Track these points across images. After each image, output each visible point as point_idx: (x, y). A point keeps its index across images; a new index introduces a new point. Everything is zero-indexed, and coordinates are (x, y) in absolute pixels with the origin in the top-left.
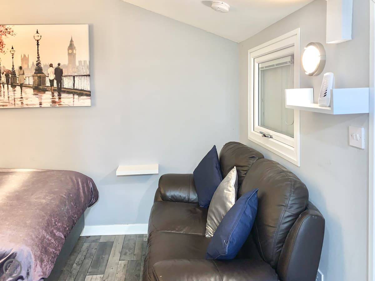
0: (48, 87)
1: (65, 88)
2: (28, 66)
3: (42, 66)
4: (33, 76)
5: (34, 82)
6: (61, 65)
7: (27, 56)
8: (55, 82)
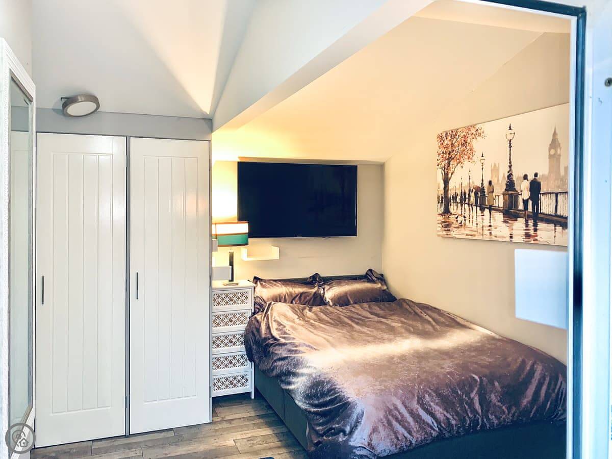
0: (520, 211)
1: (544, 214)
2: (498, 180)
3: (514, 179)
4: (504, 194)
5: (504, 203)
6: (538, 176)
7: (497, 166)
8: (530, 202)
